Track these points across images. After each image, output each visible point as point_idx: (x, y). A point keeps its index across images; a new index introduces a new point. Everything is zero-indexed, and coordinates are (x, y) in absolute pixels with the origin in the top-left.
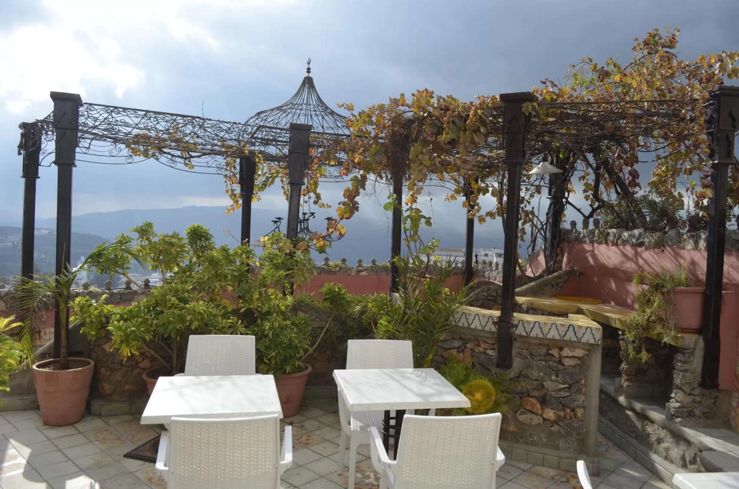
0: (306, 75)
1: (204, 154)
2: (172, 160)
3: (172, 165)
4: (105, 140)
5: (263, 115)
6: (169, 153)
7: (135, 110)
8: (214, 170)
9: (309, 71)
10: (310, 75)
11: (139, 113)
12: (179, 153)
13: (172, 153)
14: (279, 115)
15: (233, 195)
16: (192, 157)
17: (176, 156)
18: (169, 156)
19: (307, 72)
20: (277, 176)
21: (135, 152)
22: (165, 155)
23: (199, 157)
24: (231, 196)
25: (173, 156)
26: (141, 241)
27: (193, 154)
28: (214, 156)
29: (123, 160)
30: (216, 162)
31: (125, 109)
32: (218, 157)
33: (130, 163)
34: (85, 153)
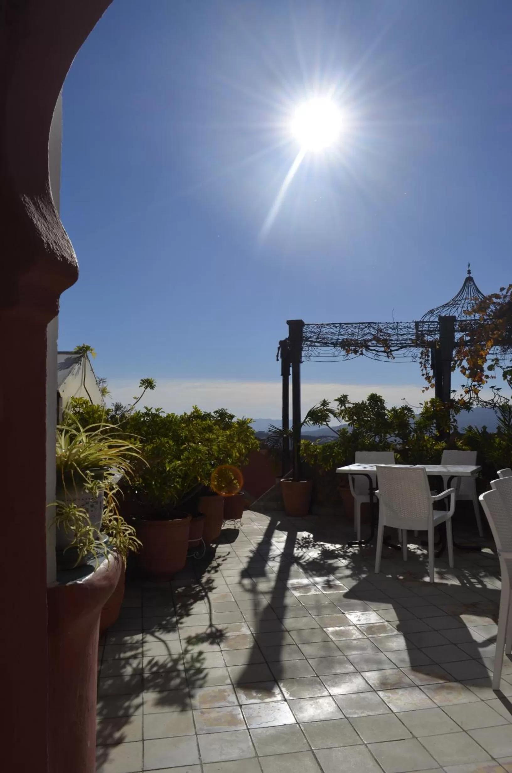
0: (468, 276)
1: (402, 347)
2: (377, 355)
3: (377, 358)
4: (328, 346)
5: (435, 312)
6: (374, 350)
7: (334, 324)
8: (410, 359)
9: (469, 272)
10: (471, 275)
11: (337, 325)
12: (383, 349)
13: (376, 349)
14: (450, 309)
15: (428, 378)
16: (392, 351)
17: (380, 352)
18: (374, 352)
19: (468, 273)
20: (464, 359)
21: (348, 352)
22: (371, 352)
23: (397, 350)
24: (426, 378)
25: (377, 351)
26: (341, 407)
27: (393, 349)
28: (409, 348)
29: (342, 358)
30: (412, 353)
31: (328, 325)
32: (412, 348)
33: (347, 360)
34: (318, 356)
